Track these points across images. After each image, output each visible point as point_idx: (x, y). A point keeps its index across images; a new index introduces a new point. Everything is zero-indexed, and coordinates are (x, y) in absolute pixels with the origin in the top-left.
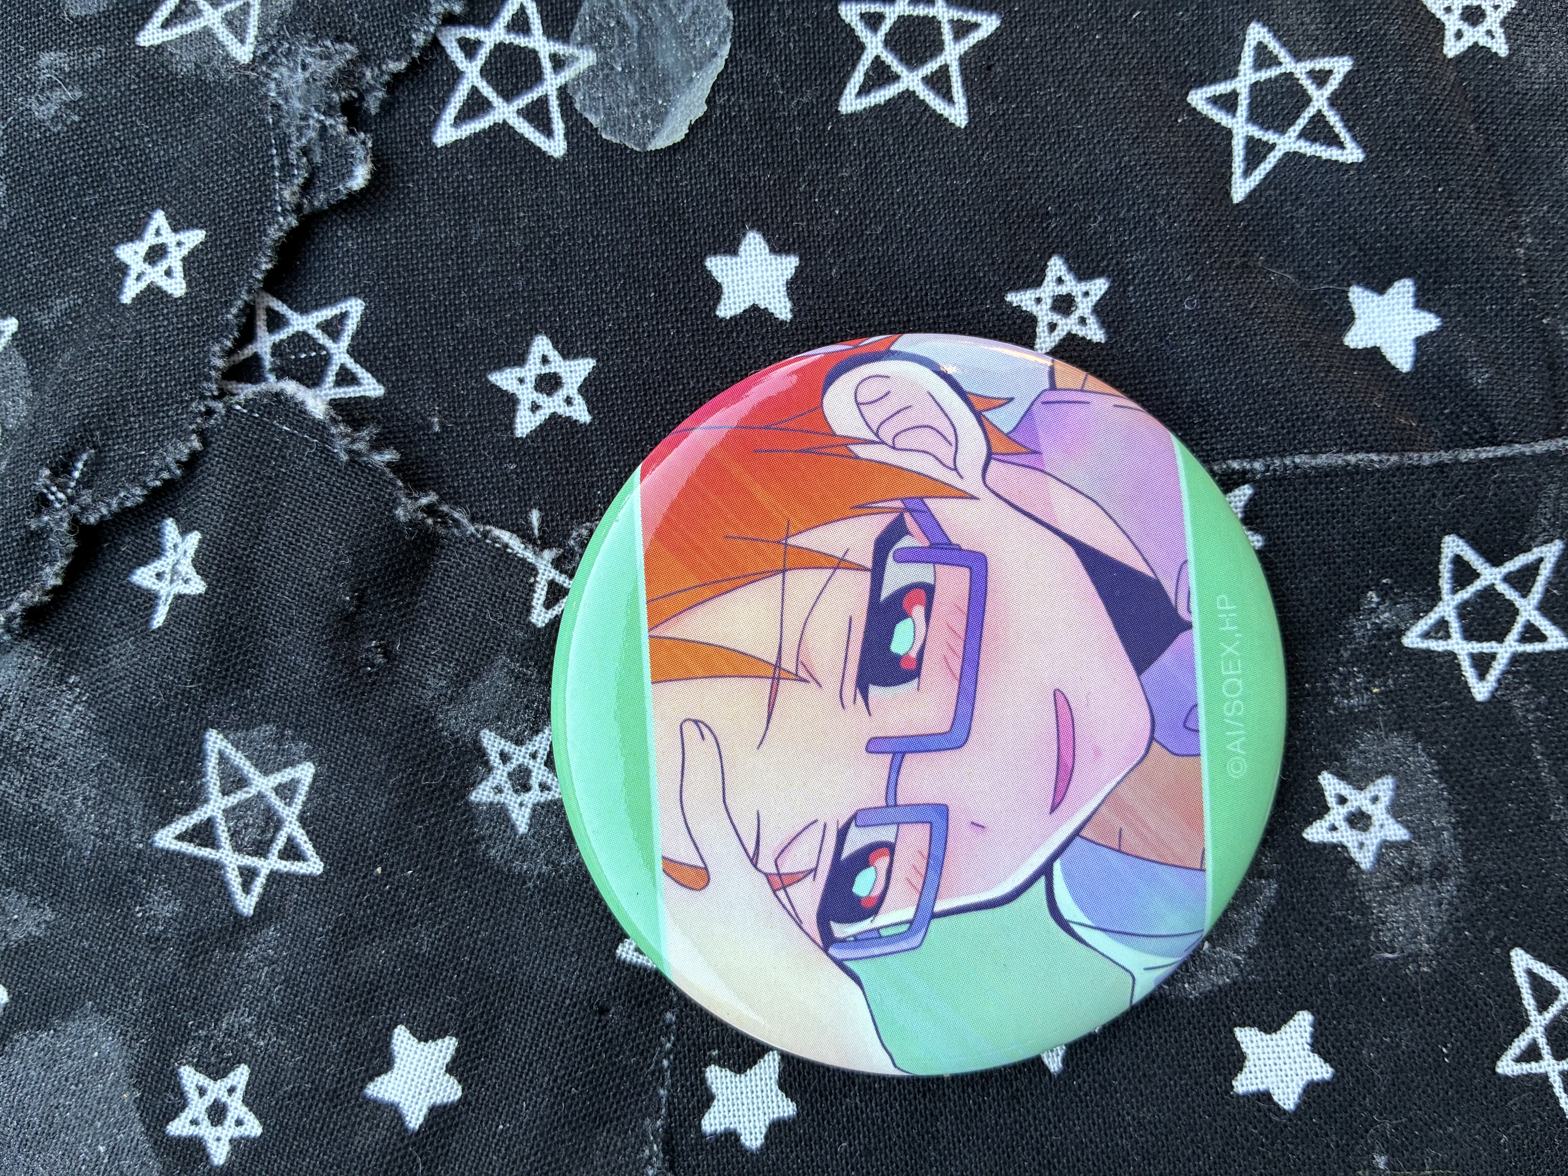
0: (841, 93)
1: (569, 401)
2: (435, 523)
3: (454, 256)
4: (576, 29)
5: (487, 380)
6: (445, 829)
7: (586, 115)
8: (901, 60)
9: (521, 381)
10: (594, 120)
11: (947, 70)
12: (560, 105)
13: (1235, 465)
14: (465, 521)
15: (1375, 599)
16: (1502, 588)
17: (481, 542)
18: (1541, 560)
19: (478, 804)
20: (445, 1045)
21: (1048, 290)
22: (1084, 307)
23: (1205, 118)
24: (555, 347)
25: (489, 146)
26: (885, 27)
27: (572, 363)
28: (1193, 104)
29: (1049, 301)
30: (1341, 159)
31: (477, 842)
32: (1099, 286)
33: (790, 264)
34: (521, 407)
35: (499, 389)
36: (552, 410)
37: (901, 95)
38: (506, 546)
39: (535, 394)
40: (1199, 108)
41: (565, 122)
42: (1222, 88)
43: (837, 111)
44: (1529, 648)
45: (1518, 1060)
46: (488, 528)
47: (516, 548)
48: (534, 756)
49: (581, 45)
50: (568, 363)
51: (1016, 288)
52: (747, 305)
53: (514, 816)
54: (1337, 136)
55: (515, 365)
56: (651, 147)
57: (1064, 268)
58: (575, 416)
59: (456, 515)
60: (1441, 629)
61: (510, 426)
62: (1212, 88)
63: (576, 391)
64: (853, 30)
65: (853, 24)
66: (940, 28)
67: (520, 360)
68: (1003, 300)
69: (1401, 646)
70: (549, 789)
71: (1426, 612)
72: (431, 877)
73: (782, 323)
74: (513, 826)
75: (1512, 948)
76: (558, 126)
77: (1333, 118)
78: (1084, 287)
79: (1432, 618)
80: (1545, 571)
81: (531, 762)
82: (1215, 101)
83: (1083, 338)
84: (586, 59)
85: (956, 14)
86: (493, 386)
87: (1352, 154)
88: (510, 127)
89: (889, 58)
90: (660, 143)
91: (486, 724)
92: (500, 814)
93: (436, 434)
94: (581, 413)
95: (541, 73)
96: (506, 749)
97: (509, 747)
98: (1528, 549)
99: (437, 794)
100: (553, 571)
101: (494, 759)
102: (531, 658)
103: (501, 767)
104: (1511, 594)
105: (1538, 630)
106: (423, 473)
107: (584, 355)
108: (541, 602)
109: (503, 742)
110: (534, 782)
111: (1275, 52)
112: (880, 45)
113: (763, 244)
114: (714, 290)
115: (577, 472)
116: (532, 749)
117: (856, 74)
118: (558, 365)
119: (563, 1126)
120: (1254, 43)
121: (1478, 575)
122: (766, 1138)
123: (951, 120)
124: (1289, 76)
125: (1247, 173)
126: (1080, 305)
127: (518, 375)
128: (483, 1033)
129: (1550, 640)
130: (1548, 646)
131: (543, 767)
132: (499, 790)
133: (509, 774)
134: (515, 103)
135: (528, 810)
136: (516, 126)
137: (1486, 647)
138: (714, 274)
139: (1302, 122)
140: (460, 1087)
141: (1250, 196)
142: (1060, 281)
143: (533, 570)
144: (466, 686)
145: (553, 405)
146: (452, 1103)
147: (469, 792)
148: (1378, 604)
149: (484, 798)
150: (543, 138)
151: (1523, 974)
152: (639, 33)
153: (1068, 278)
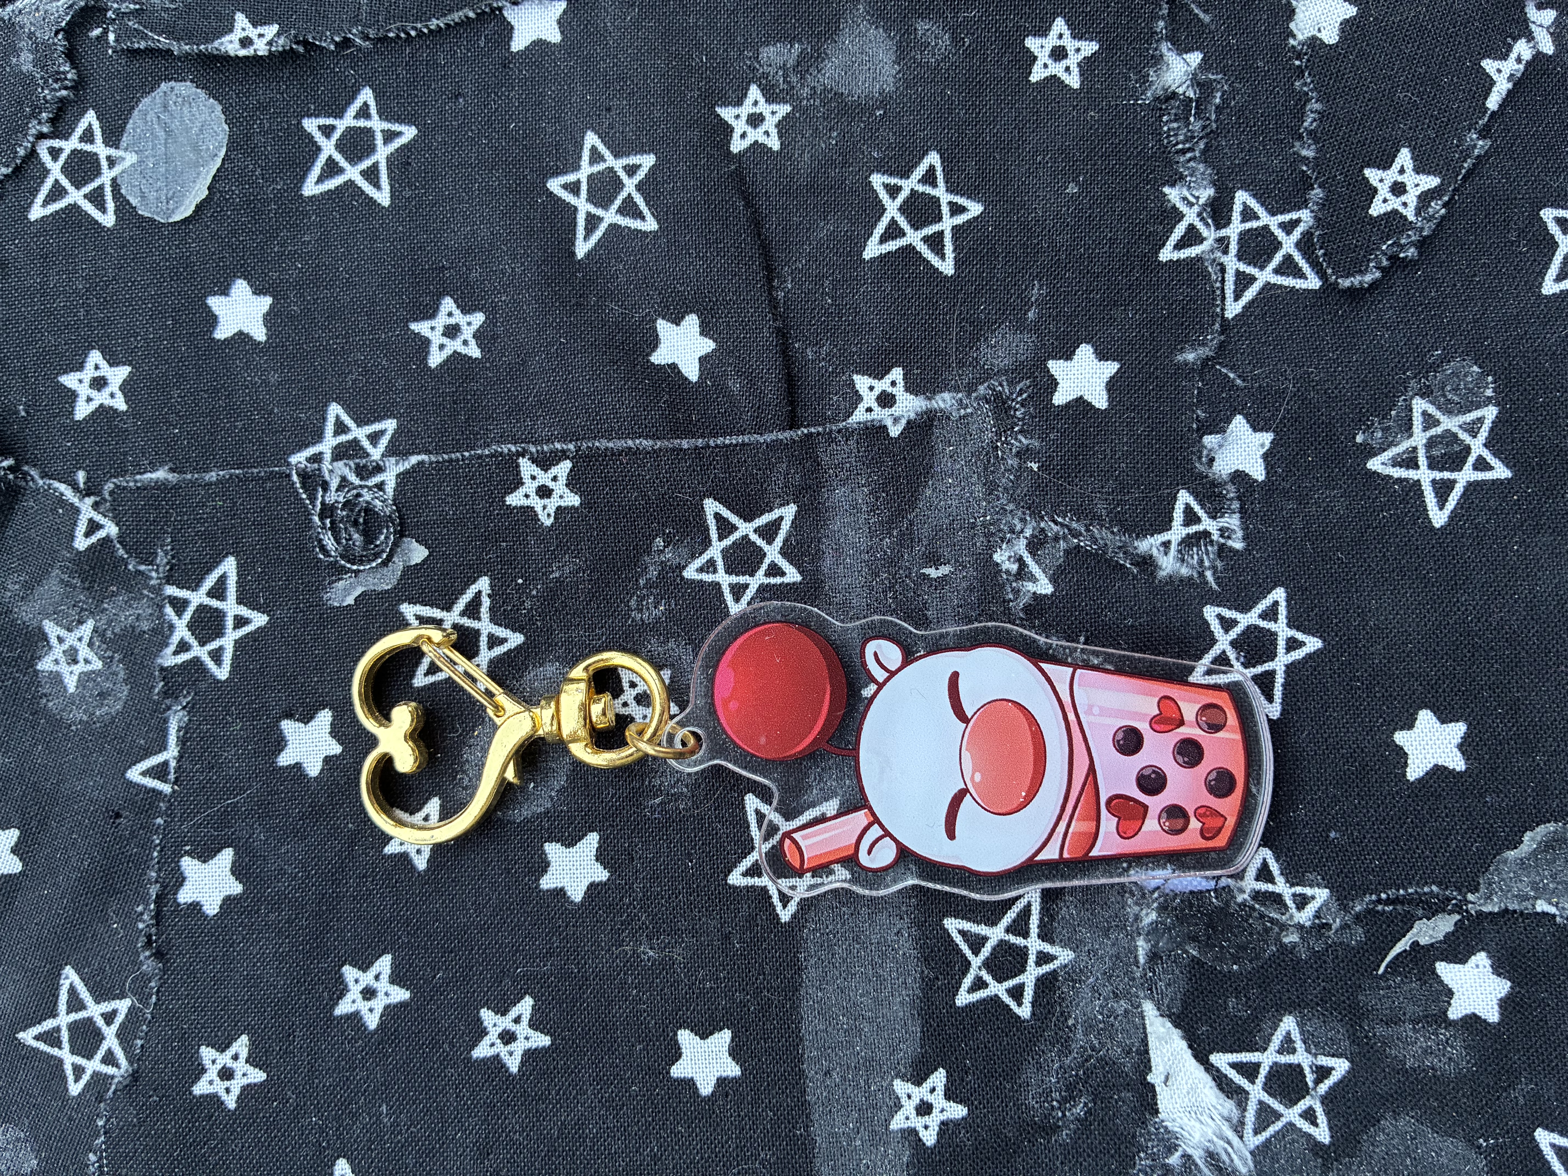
0: (303, 182)
1: (112, 395)
2: (16, 478)
3: (38, 295)
4: (124, 139)
5: (58, 381)
6: (19, 688)
7: (128, 197)
8: (346, 159)
9: (81, 381)
10: (134, 201)
11: (377, 167)
12: (112, 191)
13: (558, 446)
14: (36, 477)
15: (662, 544)
16: (754, 537)
17: (47, 492)
18: (781, 518)
19: (43, 672)
20: (11, 834)
21: (441, 321)
22: (468, 333)
23: (560, 199)
24: (104, 358)
25: (64, 220)
26: (336, 135)
27: (115, 369)
28: (552, 189)
29: (441, 329)
30: (643, 229)
31: (41, 698)
32: (478, 318)
33: (266, 302)
34: (79, 399)
35: (65, 387)
36: (101, 402)
37: (346, 183)
38: (62, 494)
39: (90, 391)
40: (555, 192)
41: (115, 203)
42: (571, 178)
43: (302, 195)
44: (773, 581)
45: (745, 874)
46: (52, 482)
47: (69, 496)
48: (80, 639)
49: (126, 150)
50: (113, 369)
51: (416, 320)
52: (236, 330)
53: (66, 681)
54: (641, 212)
55: (77, 370)
56: (171, 220)
57: (454, 306)
58: (116, 406)
59: (32, 473)
60: (710, 566)
61: (72, 413)
62: (565, 178)
63: (117, 389)
64: (313, 137)
65: (313, 134)
66: (373, 136)
67: (80, 367)
68: (409, 329)
69: (682, 578)
70: (90, 663)
71: (700, 554)
72: (7, 720)
73: (260, 343)
74: (65, 687)
75: (746, 794)
76: (110, 205)
77: (639, 200)
78: (468, 318)
79: (705, 557)
80: (786, 526)
81: (79, 644)
82: (565, 187)
83: (466, 355)
84: (130, 159)
85: (386, 126)
86: (62, 385)
87: (650, 225)
88: (79, 207)
89: (338, 157)
90: (177, 217)
91: (48, 616)
92: (57, 679)
93: (23, 417)
94: (120, 404)
95: (100, 169)
96: (61, 634)
97: (63, 633)
98: (771, 510)
99: (13, 663)
100: (93, 512)
101: (54, 641)
102: (76, 572)
103: (58, 646)
104: (760, 542)
105: (780, 568)
106: (15, 444)
107: (124, 364)
108: (82, 533)
109: (59, 629)
110: (80, 657)
111: (603, 152)
112: (333, 148)
113: (248, 288)
114: (212, 320)
115: (116, 444)
116: (79, 635)
117: (316, 168)
118: (106, 370)
119: (86, 894)
120: (589, 146)
121: (737, 529)
122: (221, 907)
123: (379, 201)
124: (611, 169)
125: (586, 238)
126: (465, 332)
127: (79, 377)
128: (37, 828)
129: (788, 575)
130: (786, 580)
131: (86, 647)
132: (56, 662)
133: (64, 652)
134: (83, 189)
135: (76, 677)
136: (83, 206)
137: (742, 579)
138: (214, 309)
139: (618, 202)
140: (21, 864)
141: (588, 255)
142: (450, 314)
143: (77, 511)
144: (33, 589)
145: (102, 398)
146: (15, 874)
147: (37, 664)
148: (665, 547)
149: (47, 668)
150: (100, 214)
151: (753, 813)
152: (166, 139)
153: (457, 312)
